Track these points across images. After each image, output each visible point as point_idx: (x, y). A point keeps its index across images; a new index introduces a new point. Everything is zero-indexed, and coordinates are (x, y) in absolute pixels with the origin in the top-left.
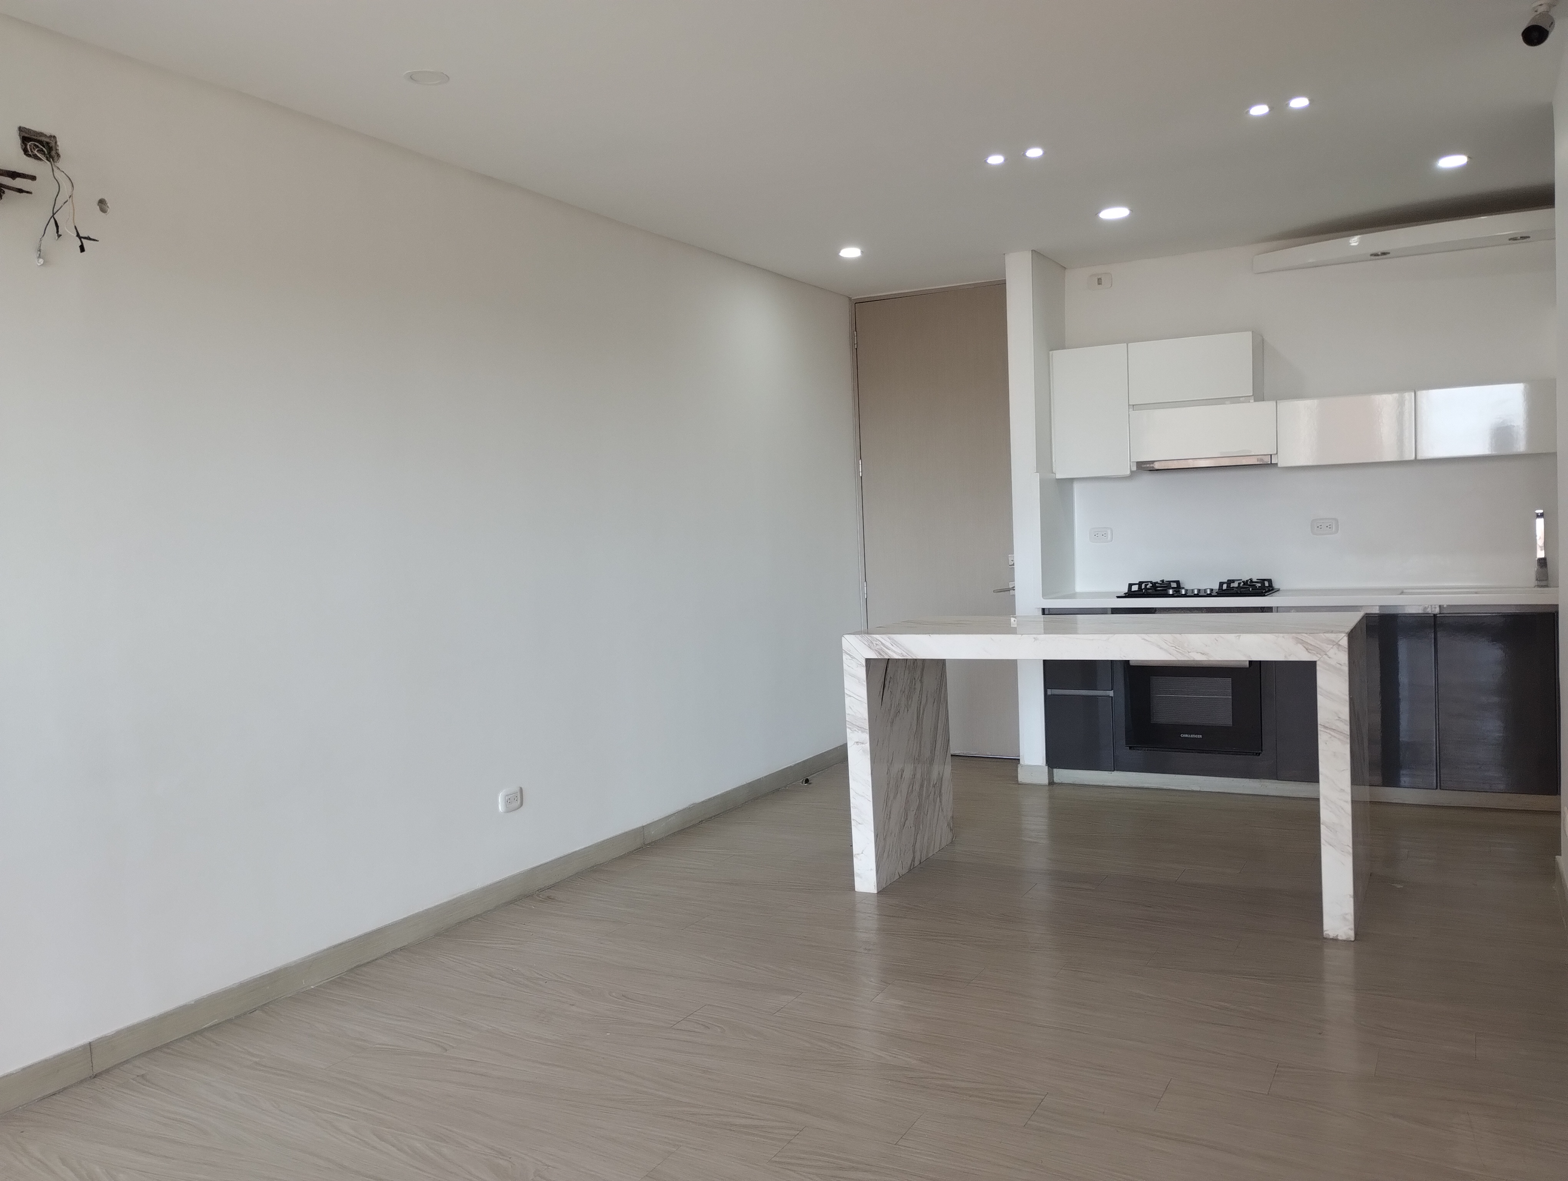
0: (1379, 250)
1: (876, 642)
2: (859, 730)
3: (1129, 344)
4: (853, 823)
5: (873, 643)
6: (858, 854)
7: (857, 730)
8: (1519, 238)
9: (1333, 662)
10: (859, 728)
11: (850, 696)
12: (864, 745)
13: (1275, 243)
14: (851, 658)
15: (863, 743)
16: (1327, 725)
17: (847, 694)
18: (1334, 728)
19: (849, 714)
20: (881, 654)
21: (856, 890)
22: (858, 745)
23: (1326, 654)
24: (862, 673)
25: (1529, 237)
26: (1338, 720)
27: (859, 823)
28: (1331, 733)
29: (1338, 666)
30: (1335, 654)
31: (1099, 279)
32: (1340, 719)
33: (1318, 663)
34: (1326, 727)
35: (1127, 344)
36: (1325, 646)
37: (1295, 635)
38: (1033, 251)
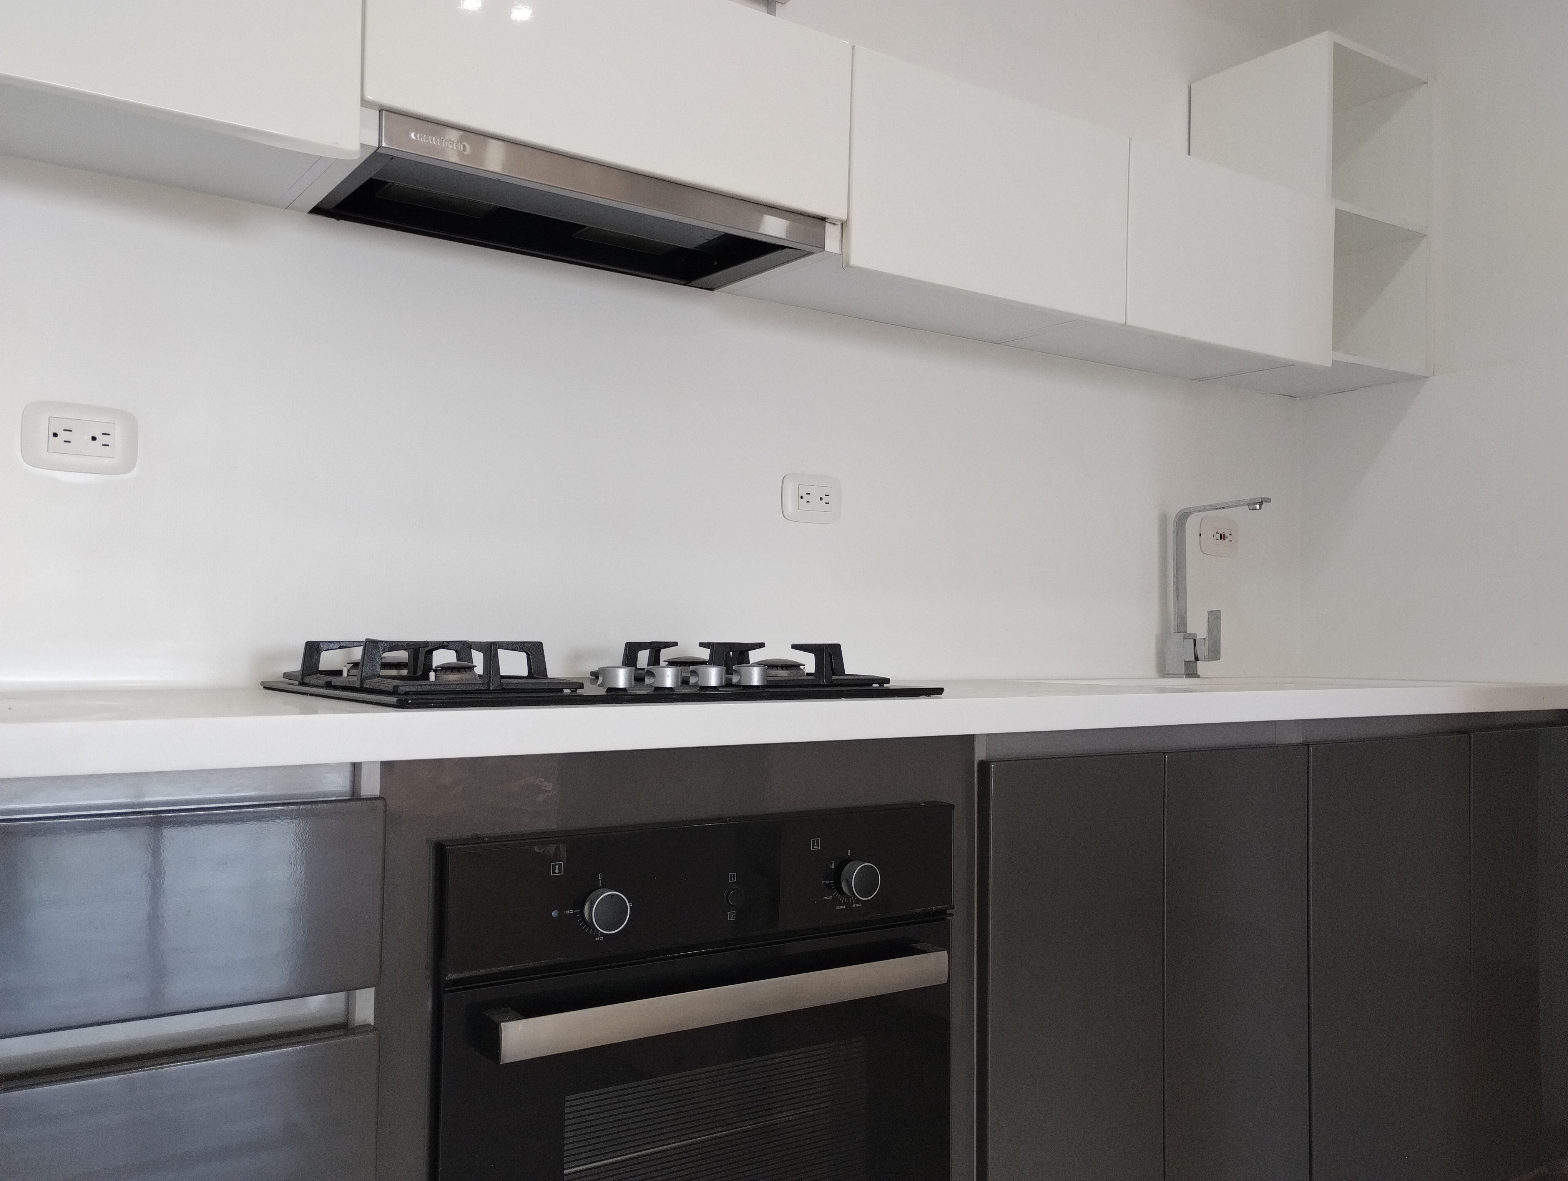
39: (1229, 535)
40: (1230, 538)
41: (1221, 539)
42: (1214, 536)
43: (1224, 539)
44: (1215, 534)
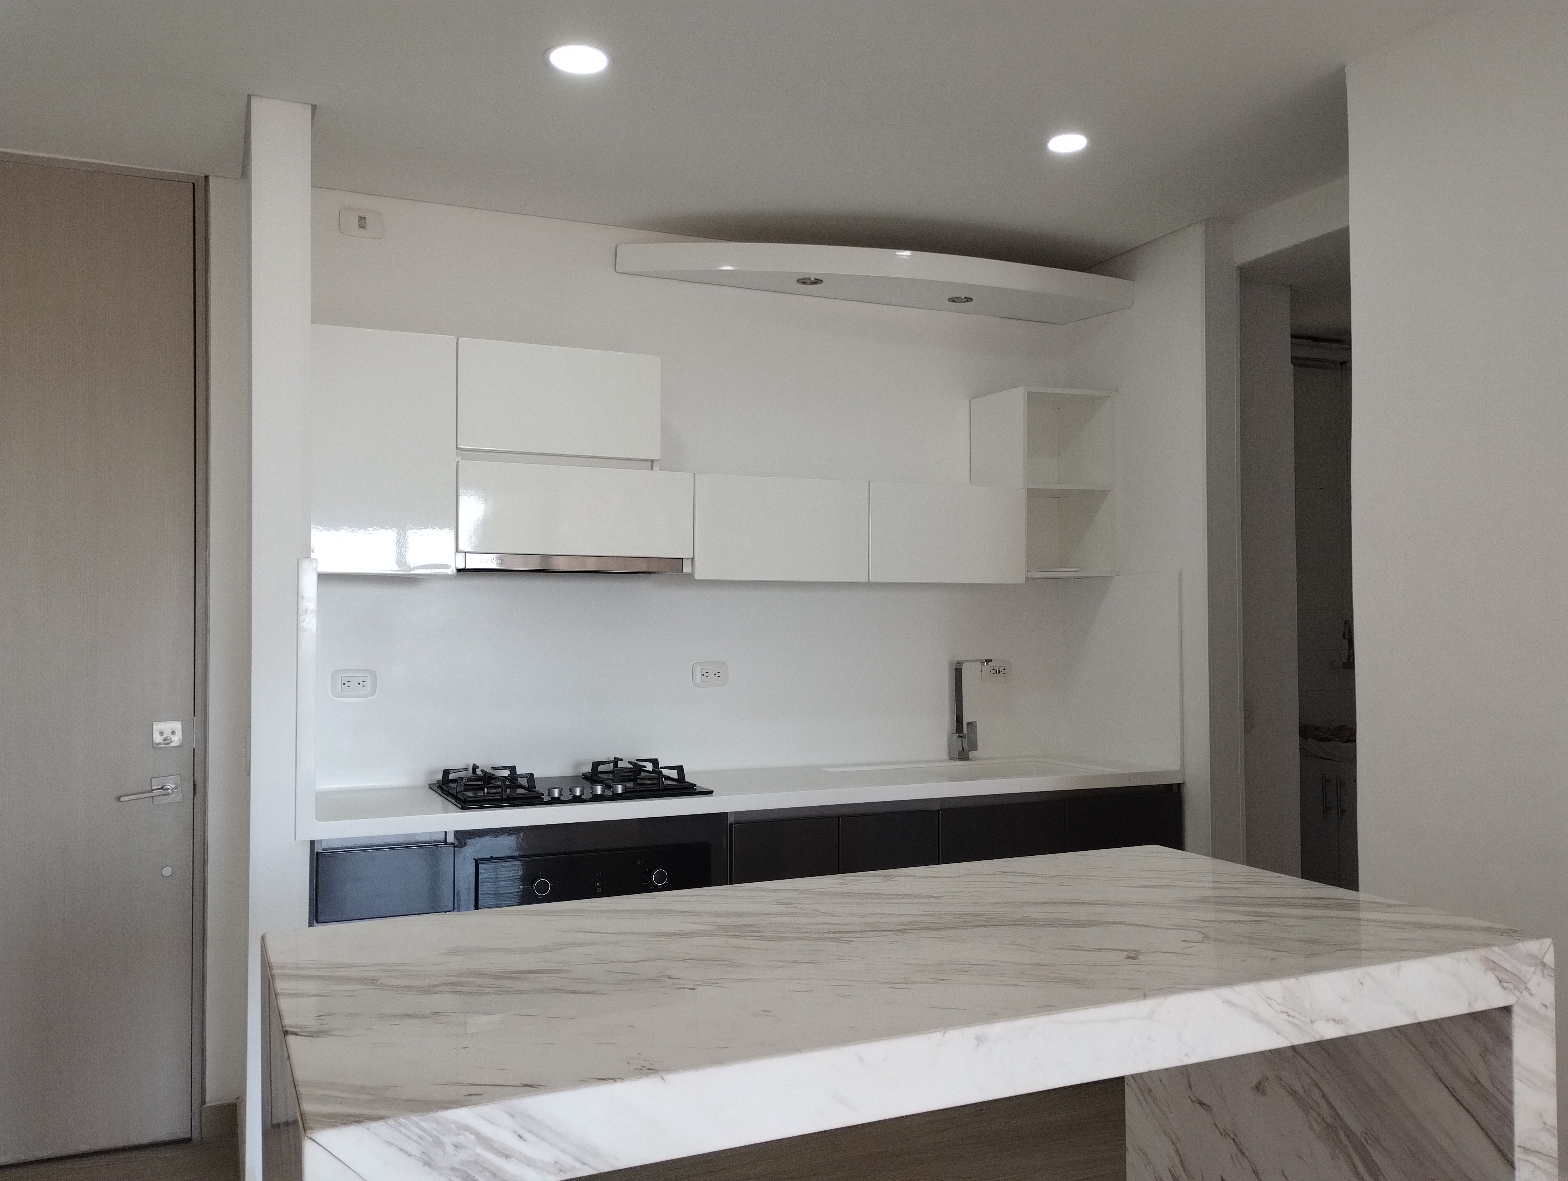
3: (460, 339)
8: (963, 298)
9: (1536, 1005)
18: (1536, 1149)
23: (1527, 990)
25: (971, 301)
29: (1543, 1010)
30: (1539, 985)
31: (361, 218)
32: (1545, 1127)
33: (1516, 1010)
34: (1526, 1150)
35: (454, 338)
36: (1528, 971)
37: (1482, 952)
38: (314, 107)
39: (1003, 670)
40: (1003, 672)
41: (996, 673)
42: (990, 672)
43: (999, 673)
44: (992, 671)
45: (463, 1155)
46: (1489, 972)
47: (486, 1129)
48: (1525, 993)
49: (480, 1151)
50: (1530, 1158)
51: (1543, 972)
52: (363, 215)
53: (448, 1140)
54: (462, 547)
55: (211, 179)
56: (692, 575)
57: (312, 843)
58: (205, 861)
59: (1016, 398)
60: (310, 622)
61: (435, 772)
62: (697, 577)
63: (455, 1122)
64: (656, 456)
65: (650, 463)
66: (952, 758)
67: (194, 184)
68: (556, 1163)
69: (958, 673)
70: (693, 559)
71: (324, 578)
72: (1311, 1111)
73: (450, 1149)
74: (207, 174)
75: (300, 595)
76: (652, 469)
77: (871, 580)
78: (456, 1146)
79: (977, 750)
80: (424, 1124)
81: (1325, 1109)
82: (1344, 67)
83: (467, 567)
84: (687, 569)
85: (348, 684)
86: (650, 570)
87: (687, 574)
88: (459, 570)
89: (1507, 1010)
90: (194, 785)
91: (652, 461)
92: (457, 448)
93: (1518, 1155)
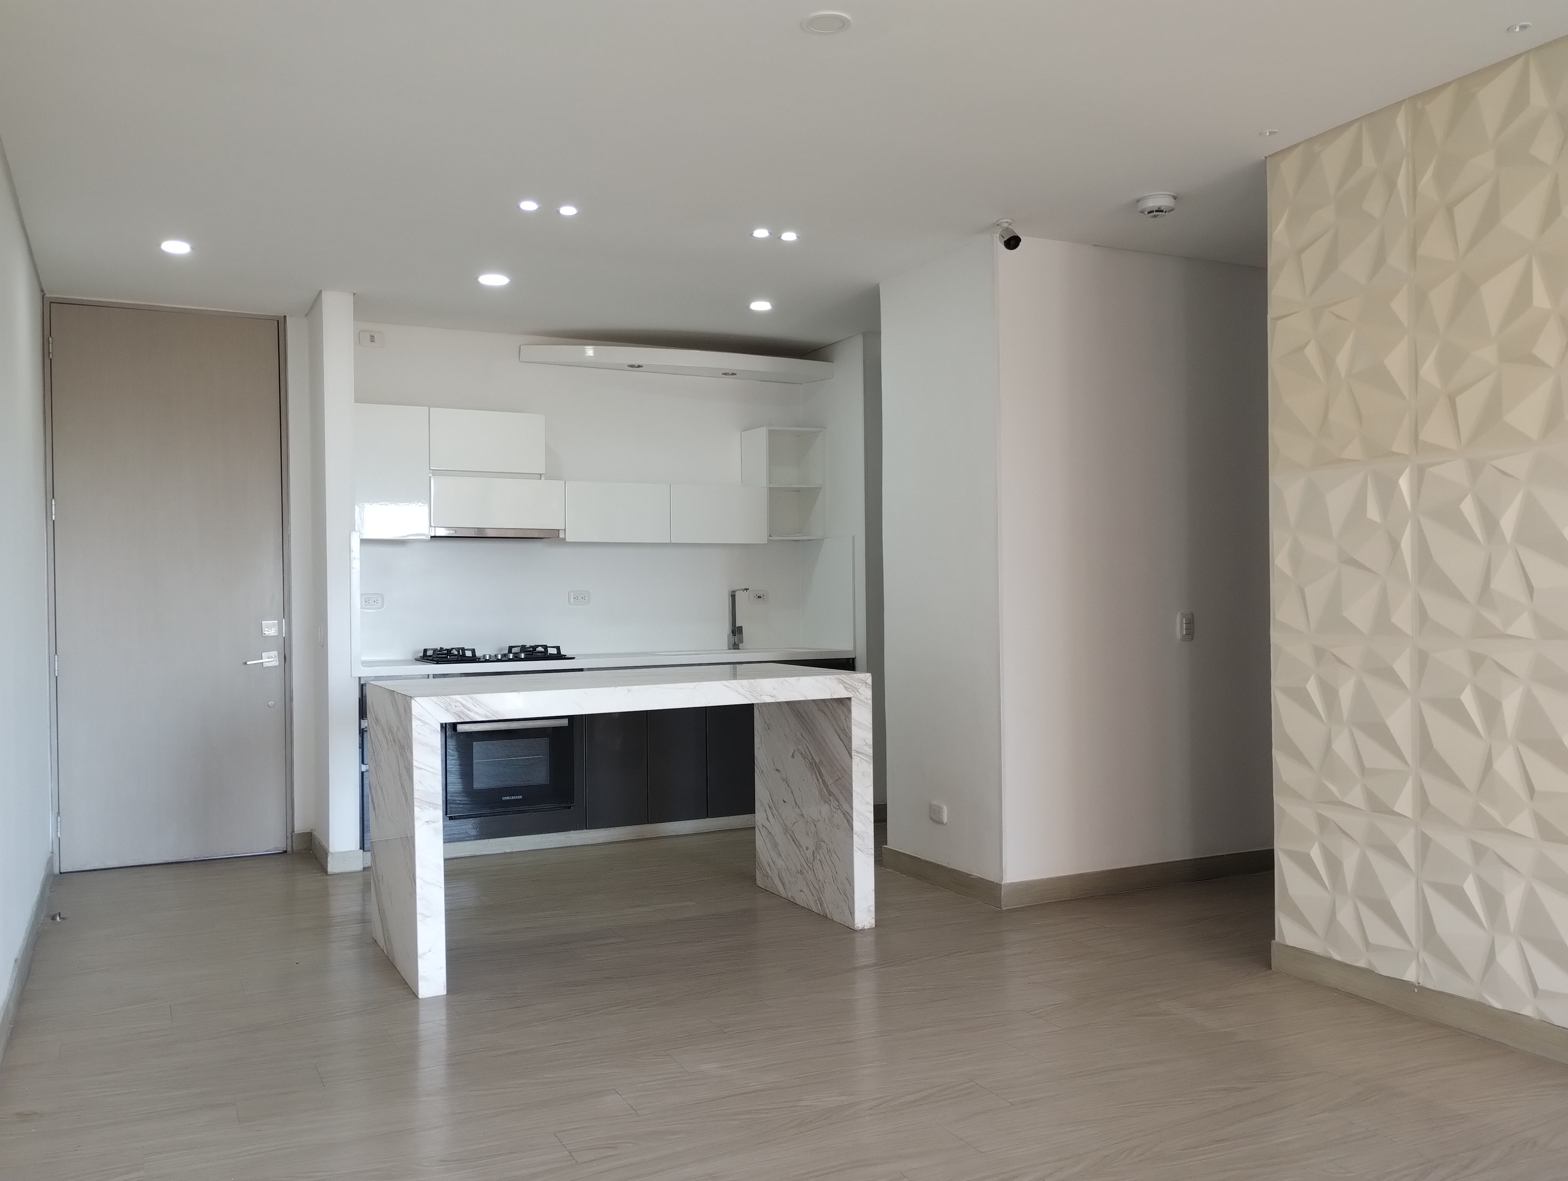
0: (636, 363)
1: (455, 704)
2: (430, 807)
3: (431, 409)
4: (419, 917)
5: (451, 705)
6: (424, 954)
7: (427, 807)
8: (730, 373)
9: (862, 698)
10: (431, 805)
11: (421, 769)
12: (436, 824)
13: (537, 338)
14: (422, 724)
15: (435, 822)
16: (858, 750)
17: (416, 767)
18: (863, 752)
19: (418, 790)
20: (461, 717)
21: (420, 996)
22: (429, 824)
23: (858, 691)
24: (437, 740)
25: (736, 374)
26: (865, 745)
27: (427, 917)
28: (861, 756)
29: (866, 700)
30: (864, 691)
31: (371, 336)
32: (866, 744)
33: (852, 699)
34: (857, 752)
35: (428, 408)
36: (858, 685)
37: (837, 676)
38: (354, 294)
39: (763, 597)
41: (758, 598)
43: (760, 598)
44: (755, 596)
45: (458, 709)
46: (840, 684)
47: (464, 702)
48: (857, 693)
49: (462, 708)
50: (859, 755)
51: (866, 686)
52: (372, 334)
53: (453, 704)
54: (432, 525)
55: (287, 317)
56: (564, 539)
57: (360, 678)
58: (291, 699)
59: (762, 434)
60: (356, 564)
61: (418, 652)
62: (567, 540)
63: (455, 699)
64: (543, 471)
65: (539, 475)
66: (729, 649)
67: (278, 321)
68: (485, 715)
69: (733, 597)
70: (565, 530)
71: (363, 541)
72: (806, 759)
73: (454, 707)
74: (285, 315)
75: (351, 550)
76: (541, 479)
77: (672, 541)
78: (455, 706)
79: (743, 643)
80: (446, 699)
81: (810, 757)
82: (878, 285)
83: (436, 535)
84: (562, 536)
85: (368, 601)
86: (540, 536)
87: (562, 538)
88: (432, 537)
89: (849, 699)
90: (285, 657)
91: (541, 474)
92: (430, 469)
93: (853, 753)
